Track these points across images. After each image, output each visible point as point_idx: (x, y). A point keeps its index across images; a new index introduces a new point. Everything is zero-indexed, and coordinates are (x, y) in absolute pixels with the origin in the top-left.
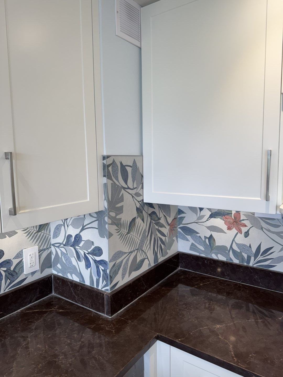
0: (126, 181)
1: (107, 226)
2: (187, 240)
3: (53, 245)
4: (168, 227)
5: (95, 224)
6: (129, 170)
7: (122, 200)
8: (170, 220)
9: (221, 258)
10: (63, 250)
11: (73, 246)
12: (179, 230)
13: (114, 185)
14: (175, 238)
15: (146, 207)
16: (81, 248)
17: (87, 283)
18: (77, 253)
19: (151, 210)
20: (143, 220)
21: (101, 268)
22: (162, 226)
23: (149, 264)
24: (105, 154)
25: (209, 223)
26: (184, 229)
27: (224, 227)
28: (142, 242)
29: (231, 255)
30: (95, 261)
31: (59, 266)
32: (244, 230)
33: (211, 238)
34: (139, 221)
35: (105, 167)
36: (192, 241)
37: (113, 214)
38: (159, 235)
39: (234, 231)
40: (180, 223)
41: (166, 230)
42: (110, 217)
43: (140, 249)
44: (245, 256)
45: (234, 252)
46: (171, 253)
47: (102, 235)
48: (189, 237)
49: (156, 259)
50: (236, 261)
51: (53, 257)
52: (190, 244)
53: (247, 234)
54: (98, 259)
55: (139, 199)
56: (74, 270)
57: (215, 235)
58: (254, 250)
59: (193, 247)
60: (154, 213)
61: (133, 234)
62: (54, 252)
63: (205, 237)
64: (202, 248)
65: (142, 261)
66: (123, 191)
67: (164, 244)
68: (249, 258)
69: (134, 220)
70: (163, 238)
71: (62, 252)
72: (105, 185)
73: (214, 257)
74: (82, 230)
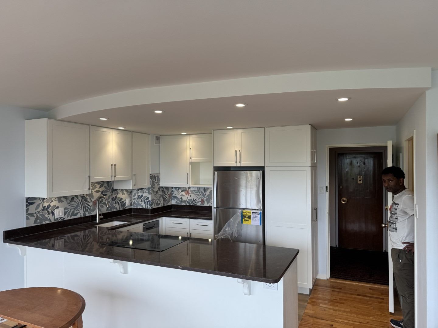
0: (156, 180)
1: (151, 191)
2: (175, 200)
3: (133, 199)
4: (168, 195)
5: (147, 191)
6: (156, 177)
7: (154, 185)
8: (169, 193)
9: (184, 204)
10: (137, 200)
11: (140, 198)
12: (172, 197)
13: (153, 181)
14: (171, 200)
15: (161, 188)
16: (143, 198)
17: (144, 208)
18: (141, 200)
19: (162, 189)
20: (160, 192)
21: (149, 203)
22: (166, 194)
23: (162, 205)
24: (151, 173)
25: (181, 194)
26: (173, 197)
27: (185, 195)
28: (160, 198)
29: (187, 203)
30: (147, 201)
31: (135, 205)
32: (190, 195)
33: (181, 198)
34: (159, 191)
35: (150, 176)
36: (176, 200)
37: (152, 189)
38: (165, 197)
39: (187, 195)
40: (173, 195)
41: (167, 196)
42: (151, 189)
43: (159, 199)
44: (190, 202)
45: (188, 202)
46: (169, 204)
47: (149, 194)
48: (175, 199)
49: (164, 204)
50: (188, 204)
51: (133, 203)
52: (175, 201)
53: (190, 196)
54: (148, 200)
55: (159, 185)
56: (140, 205)
57: (182, 197)
58: (192, 200)
59: (176, 202)
60: (163, 190)
61: (157, 195)
62: (133, 201)
63: (180, 198)
64: (179, 202)
65: (160, 204)
66: (155, 183)
67: (167, 200)
68: (191, 203)
69: (157, 191)
70: (167, 199)
71: (136, 201)
72: (151, 181)
73: (182, 204)
74: (143, 193)
